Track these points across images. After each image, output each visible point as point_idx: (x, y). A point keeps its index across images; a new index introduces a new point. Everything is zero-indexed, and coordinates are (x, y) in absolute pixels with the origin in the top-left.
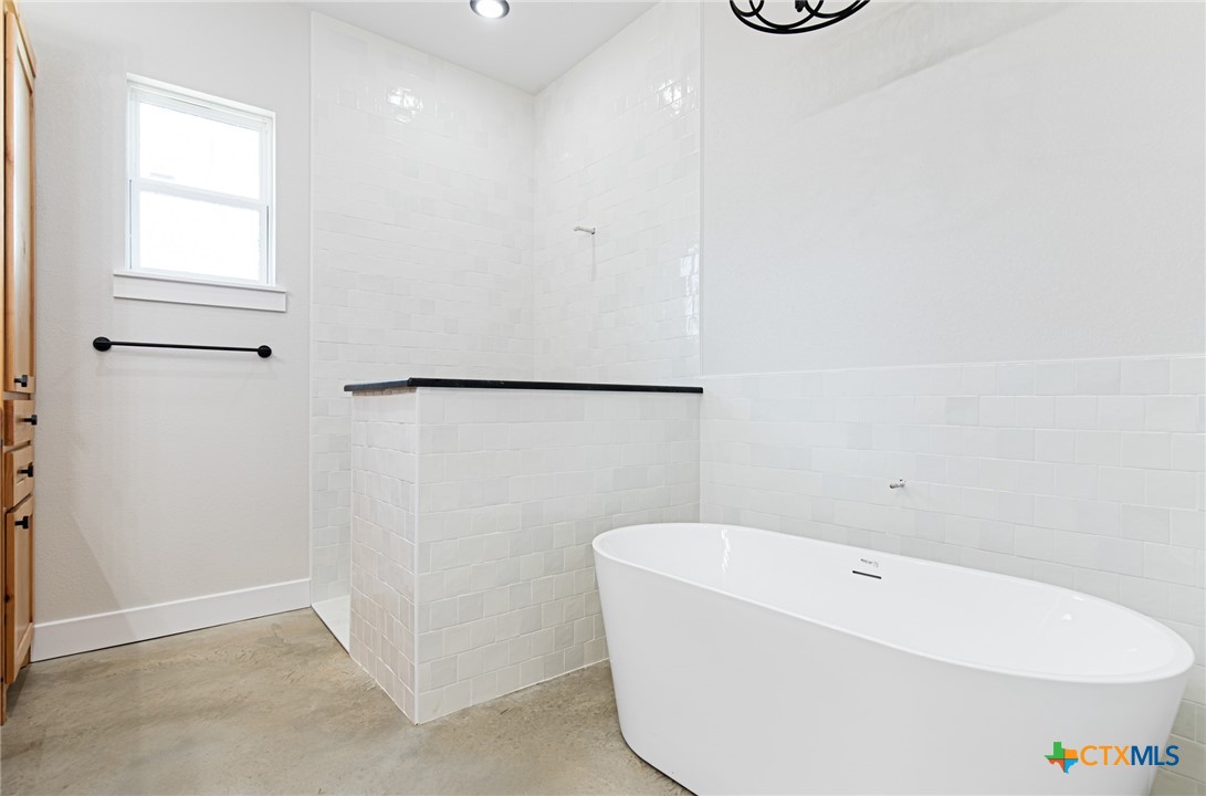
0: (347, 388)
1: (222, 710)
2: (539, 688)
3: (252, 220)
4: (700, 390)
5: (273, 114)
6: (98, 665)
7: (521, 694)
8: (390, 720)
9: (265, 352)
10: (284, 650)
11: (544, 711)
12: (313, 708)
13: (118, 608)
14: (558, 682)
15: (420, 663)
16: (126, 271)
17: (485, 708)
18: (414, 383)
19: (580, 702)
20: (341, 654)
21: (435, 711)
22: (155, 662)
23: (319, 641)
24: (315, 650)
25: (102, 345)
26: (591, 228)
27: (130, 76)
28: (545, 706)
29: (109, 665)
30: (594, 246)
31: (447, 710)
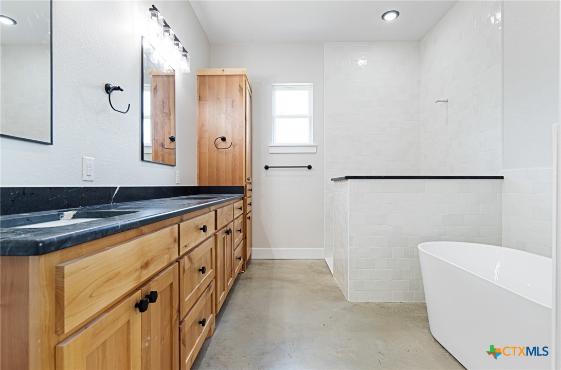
0: (332, 180)
1: (293, 282)
2: (400, 304)
3: (307, 121)
4: (502, 178)
5: (312, 84)
6: (265, 263)
7: (391, 304)
8: (340, 297)
9: (310, 167)
10: (313, 270)
11: (399, 311)
12: (318, 288)
13: (270, 248)
14: (410, 304)
15: (350, 279)
16: (272, 145)
17: (375, 304)
18: (347, 178)
19: (417, 313)
20: (330, 275)
21: (356, 299)
22: (279, 265)
23: (324, 270)
24: (322, 272)
25: (267, 168)
26: (445, 99)
27: (273, 84)
28: (400, 310)
29: (267, 264)
30: (447, 108)
31: (360, 300)
